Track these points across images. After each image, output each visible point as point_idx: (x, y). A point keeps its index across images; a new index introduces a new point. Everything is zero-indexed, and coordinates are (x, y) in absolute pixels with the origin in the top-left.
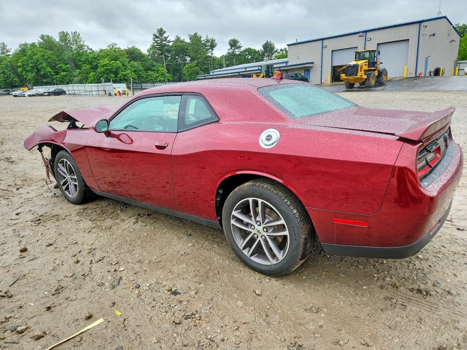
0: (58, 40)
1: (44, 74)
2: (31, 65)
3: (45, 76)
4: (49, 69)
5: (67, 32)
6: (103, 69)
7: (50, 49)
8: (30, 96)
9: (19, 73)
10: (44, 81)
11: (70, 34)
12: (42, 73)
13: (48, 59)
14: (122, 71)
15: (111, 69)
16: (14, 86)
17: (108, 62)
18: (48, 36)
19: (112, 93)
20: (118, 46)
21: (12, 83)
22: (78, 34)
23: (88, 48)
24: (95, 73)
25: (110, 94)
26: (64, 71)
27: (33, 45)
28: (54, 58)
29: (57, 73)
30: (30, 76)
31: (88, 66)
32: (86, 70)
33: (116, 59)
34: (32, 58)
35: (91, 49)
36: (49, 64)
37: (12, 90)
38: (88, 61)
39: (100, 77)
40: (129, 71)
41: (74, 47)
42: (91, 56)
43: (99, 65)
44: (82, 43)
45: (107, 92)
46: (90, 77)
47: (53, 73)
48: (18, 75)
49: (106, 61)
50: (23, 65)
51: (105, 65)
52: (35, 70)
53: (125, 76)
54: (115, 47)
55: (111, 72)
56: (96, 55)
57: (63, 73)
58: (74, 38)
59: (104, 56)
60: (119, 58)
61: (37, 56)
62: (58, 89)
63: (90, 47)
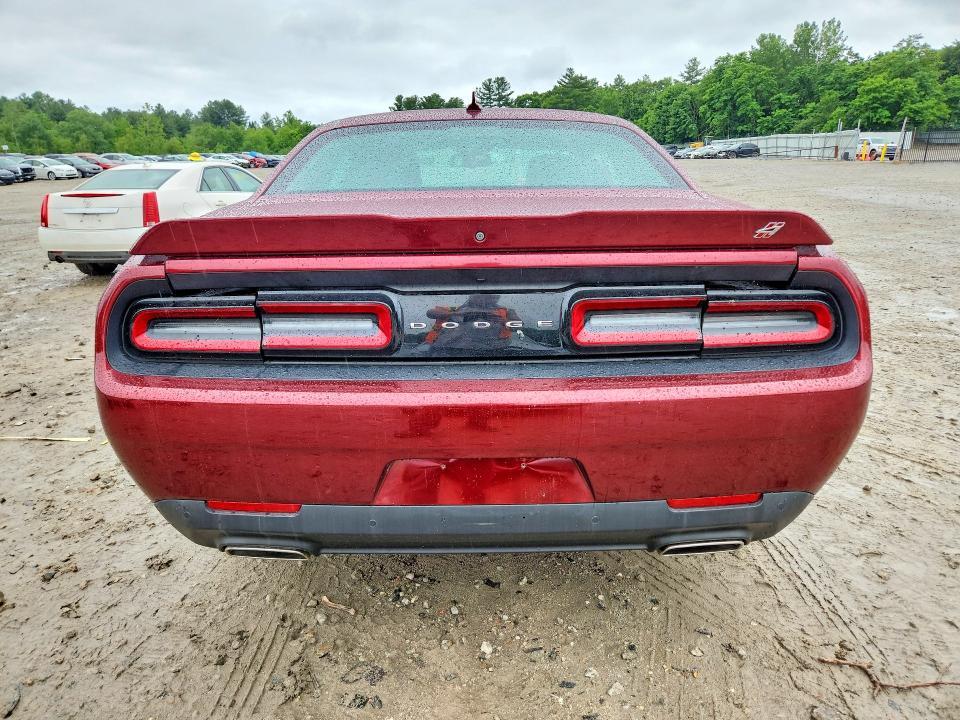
0: (790, 41)
1: (742, 115)
2: (725, 98)
3: (743, 120)
4: (754, 105)
5: (814, 24)
6: (865, 99)
7: (769, 62)
8: (696, 157)
9: (701, 115)
10: (740, 128)
11: (820, 28)
12: (739, 114)
13: (758, 84)
14: (913, 103)
15: (886, 97)
16: (685, 139)
17: (884, 82)
18: (772, 37)
19: (852, 155)
20: (922, 42)
21: (685, 133)
22: (836, 24)
23: (850, 53)
24: (845, 109)
25: (846, 157)
26: (782, 106)
27: (740, 58)
28: (773, 80)
29: (767, 112)
30: (717, 120)
31: (836, 94)
32: (827, 103)
33: (904, 75)
34: (730, 85)
35: (856, 55)
36: (757, 96)
37: (679, 146)
38: (840, 84)
39: (856, 117)
40: (931, 102)
41: (819, 54)
42: (851, 70)
43: (859, 90)
44: (840, 43)
45: (841, 153)
46: (832, 118)
47: (759, 113)
48: (698, 119)
49: (879, 80)
50: (712, 99)
51: (875, 90)
52: (729, 108)
53: (916, 112)
54: (915, 44)
55: (883, 105)
56: (862, 68)
57: (779, 112)
58: (825, 34)
59: (879, 69)
60: (916, 71)
61: (739, 80)
62: (747, 145)
63: (855, 51)
